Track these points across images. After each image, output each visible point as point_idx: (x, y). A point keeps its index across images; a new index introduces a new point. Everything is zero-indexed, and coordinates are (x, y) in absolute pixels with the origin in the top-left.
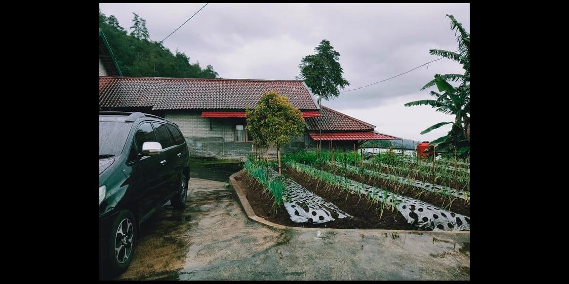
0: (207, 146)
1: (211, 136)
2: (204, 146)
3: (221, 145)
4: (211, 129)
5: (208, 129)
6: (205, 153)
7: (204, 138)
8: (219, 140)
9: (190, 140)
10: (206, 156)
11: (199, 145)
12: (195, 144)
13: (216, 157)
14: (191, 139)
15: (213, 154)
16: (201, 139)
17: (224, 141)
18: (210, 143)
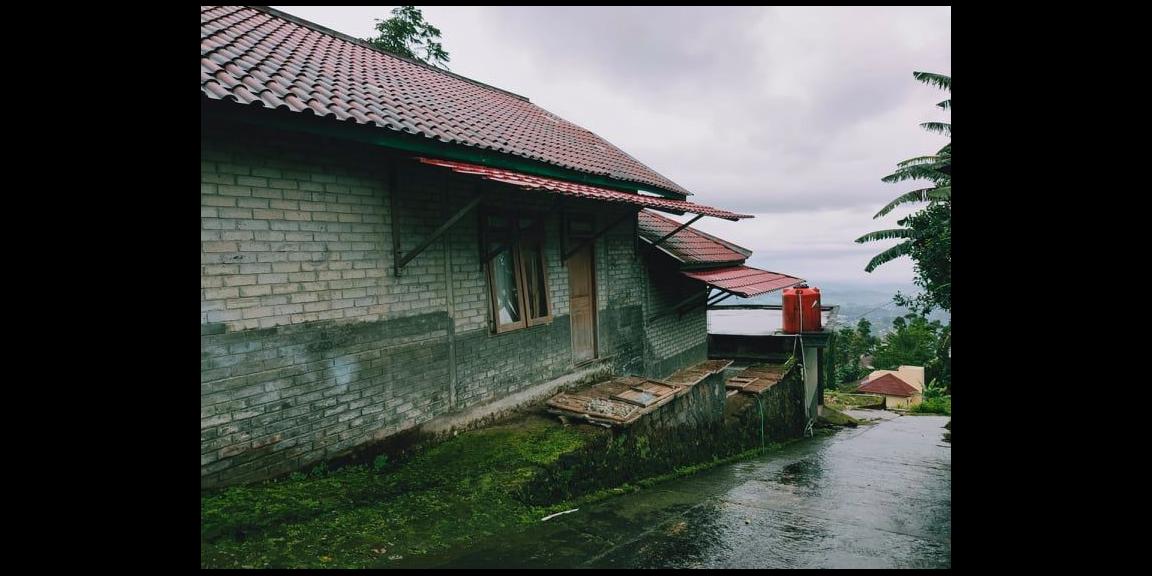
0: (383, 371)
1: (399, 309)
2: (369, 375)
3: (441, 352)
4: (400, 265)
5: (379, 270)
6: (373, 419)
7: (367, 327)
8: (433, 328)
9: (287, 351)
10: (382, 434)
11: (343, 371)
12: (323, 374)
13: (426, 429)
14: (294, 339)
15: (409, 412)
16: (351, 334)
17: (451, 329)
18: (395, 355)
